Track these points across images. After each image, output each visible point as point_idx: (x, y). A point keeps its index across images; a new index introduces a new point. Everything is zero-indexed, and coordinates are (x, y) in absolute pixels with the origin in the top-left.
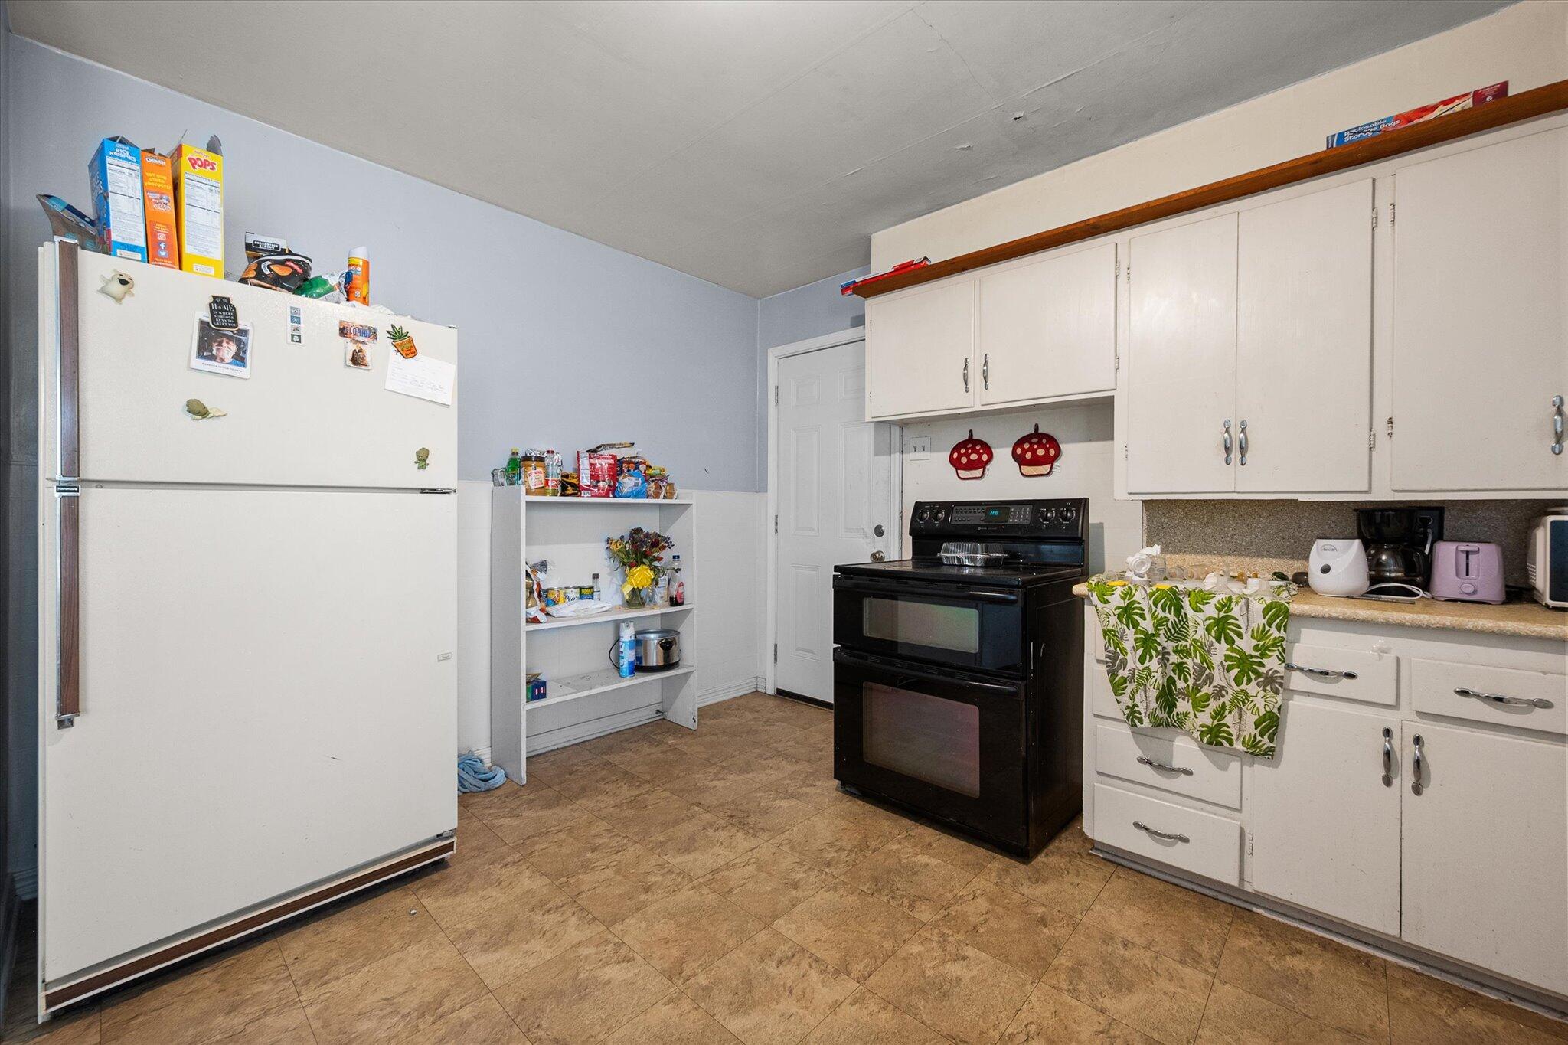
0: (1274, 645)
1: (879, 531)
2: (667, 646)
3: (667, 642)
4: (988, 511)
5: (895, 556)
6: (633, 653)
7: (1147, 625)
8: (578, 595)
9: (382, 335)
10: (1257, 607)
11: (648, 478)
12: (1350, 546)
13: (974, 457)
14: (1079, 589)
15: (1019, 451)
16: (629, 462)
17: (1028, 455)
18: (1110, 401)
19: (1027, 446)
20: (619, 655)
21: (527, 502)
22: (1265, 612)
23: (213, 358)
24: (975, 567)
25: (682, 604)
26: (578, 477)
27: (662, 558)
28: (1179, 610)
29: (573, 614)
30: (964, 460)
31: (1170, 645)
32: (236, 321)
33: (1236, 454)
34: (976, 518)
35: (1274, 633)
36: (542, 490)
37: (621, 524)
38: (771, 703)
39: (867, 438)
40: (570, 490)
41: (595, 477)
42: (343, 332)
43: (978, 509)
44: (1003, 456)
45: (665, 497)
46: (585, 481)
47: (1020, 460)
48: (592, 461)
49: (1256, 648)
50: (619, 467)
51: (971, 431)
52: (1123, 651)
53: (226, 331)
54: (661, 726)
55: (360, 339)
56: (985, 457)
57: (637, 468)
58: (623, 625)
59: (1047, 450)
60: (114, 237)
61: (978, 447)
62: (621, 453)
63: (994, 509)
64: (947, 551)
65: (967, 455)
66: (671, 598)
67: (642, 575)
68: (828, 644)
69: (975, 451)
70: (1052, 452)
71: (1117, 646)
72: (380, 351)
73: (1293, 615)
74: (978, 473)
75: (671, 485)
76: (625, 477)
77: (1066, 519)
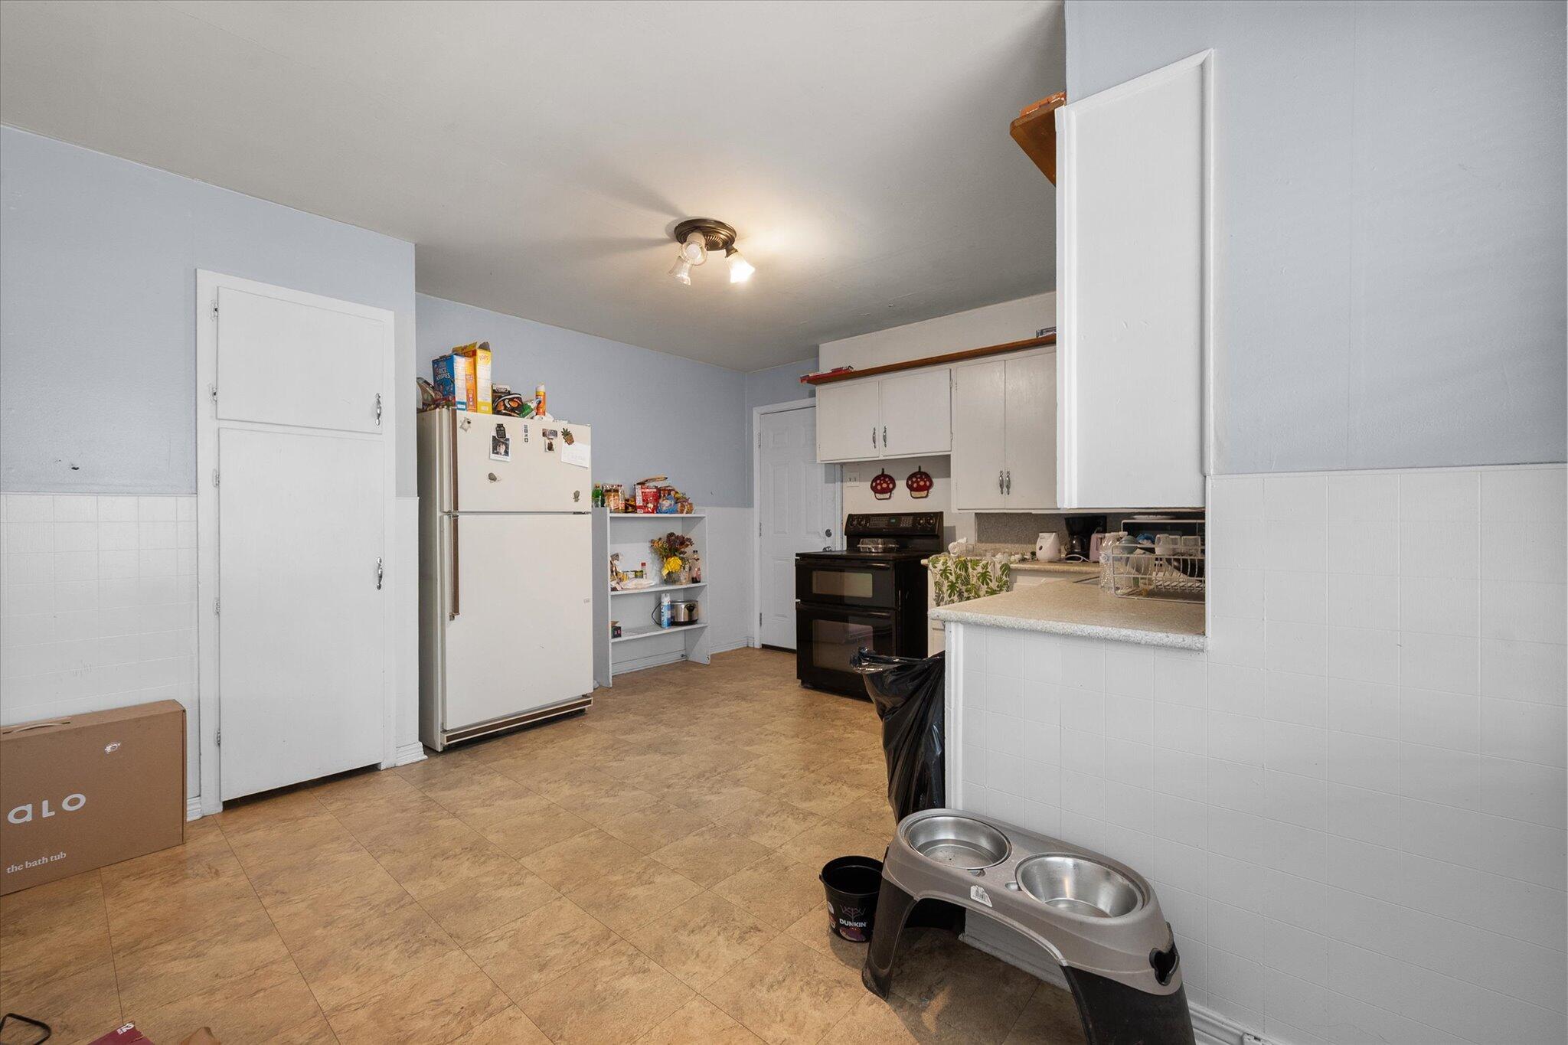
0: (1004, 584)
1: (828, 533)
2: (691, 608)
3: (690, 606)
4: (890, 519)
5: (838, 548)
6: (669, 612)
7: (952, 578)
8: (634, 576)
9: (560, 434)
10: (998, 566)
11: (677, 500)
12: (1051, 536)
13: (885, 485)
14: (924, 562)
15: (910, 482)
16: (665, 490)
17: (915, 485)
18: (948, 457)
19: (914, 480)
20: (660, 614)
21: (611, 518)
22: (1001, 568)
23: (497, 453)
24: (878, 552)
25: (699, 582)
26: (635, 501)
27: (686, 553)
28: (966, 570)
29: (634, 587)
30: (879, 487)
31: (964, 588)
32: (505, 435)
33: (1005, 489)
34: (882, 524)
35: (1004, 578)
36: (617, 510)
37: (661, 530)
38: (758, 652)
39: (820, 474)
40: (630, 509)
41: (645, 501)
42: (544, 434)
43: (884, 519)
44: (901, 485)
45: (687, 513)
46: (639, 502)
47: (911, 488)
48: (643, 490)
49: (998, 586)
50: (659, 494)
51: (883, 469)
52: (943, 593)
53: (501, 440)
54: (685, 663)
55: (551, 437)
56: (891, 486)
57: (669, 494)
58: (663, 595)
59: (925, 482)
60: (457, 400)
61: (887, 480)
62: (660, 484)
63: (893, 518)
64: (862, 544)
65: (881, 484)
66: (693, 578)
67: (674, 563)
68: (791, 600)
69: (885, 482)
70: (928, 483)
71: (940, 590)
72: (559, 441)
73: (1012, 570)
74: (887, 496)
75: (691, 504)
76: (663, 500)
77: (930, 524)
